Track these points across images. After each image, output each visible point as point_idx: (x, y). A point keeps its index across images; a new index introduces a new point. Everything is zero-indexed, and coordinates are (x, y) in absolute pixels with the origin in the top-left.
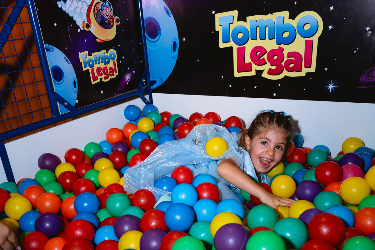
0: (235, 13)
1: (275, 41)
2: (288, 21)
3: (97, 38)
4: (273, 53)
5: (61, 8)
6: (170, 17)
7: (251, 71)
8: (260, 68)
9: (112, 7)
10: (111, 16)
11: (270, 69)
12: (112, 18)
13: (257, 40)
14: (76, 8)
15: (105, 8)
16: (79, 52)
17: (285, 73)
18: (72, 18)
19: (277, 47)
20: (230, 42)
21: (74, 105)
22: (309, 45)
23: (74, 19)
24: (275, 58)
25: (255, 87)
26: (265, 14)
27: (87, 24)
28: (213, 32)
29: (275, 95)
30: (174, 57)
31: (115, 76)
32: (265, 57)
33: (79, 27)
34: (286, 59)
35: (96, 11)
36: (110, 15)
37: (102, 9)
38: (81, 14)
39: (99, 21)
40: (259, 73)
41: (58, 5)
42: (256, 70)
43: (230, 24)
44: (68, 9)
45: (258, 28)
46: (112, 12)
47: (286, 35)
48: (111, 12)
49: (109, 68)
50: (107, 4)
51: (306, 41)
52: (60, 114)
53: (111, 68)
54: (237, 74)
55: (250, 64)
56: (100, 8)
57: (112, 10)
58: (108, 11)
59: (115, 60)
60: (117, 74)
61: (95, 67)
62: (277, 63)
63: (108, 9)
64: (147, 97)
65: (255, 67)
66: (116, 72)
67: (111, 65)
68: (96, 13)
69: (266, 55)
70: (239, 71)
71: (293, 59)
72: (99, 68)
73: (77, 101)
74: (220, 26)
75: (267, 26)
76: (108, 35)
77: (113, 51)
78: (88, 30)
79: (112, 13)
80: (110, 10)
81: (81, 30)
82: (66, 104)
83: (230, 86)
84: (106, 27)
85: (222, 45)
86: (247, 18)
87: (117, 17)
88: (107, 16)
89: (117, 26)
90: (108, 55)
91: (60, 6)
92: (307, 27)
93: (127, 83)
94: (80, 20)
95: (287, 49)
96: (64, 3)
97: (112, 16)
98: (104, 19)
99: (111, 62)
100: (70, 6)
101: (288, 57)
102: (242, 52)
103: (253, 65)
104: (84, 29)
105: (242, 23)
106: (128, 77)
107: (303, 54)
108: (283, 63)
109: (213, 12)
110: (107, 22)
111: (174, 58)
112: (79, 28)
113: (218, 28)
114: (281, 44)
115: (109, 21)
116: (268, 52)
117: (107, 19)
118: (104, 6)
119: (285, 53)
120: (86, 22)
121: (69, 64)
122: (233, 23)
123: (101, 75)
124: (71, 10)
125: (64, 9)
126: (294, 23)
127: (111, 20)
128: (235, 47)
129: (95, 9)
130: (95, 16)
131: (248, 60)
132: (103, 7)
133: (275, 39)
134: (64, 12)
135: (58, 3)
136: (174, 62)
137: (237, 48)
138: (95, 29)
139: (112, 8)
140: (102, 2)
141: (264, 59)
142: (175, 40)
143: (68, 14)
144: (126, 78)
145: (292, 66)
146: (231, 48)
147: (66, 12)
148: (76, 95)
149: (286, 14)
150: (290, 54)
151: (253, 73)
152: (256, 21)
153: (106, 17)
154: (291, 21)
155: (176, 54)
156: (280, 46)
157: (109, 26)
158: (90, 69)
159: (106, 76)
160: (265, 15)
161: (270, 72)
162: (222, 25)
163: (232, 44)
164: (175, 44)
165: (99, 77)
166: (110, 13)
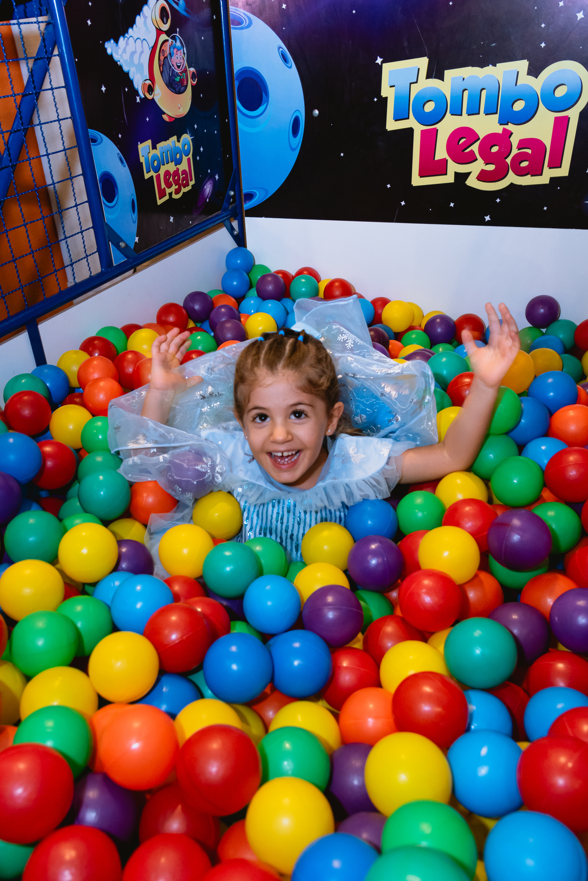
0: (423, 63)
1: (496, 117)
2: (526, 80)
3: (164, 113)
4: (491, 139)
5: (111, 56)
6: (290, 67)
7: (446, 174)
8: (463, 169)
9: (185, 48)
10: (184, 68)
11: (482, 171)
12: (185, 71)
13: (461, 115)
14: (133, 53)
15: (175, 50)
16: (139, 143)
17: (512, 178)
18: (127, 74)
19: (499, 129)
20: (408, 118)
21: (132, 246)
22: (561, 125)
23: (131, 76)
24: (495, 149)
25: (452, 205)
26: (482, 65)
27: (150, 86)
28: (375, 100)
29: (487, 218)
30: (294, 147)
31: (189, 188)
32: (475, 148)
33: (136, 93)
34: (515, 151)
35: (162, 58)
36: (183, 65)
37: (170, 54)
38: (139, 66)
39: (167, 79)
40: (461, 177)
41: (106, 49)
42: (455, 172)
43: (411, 84)
44: (121, 56)
45: (466, 93)
46: (185, 59)
47: (519, 106)
48: (183, 59)
49: (182, 172)
50: (178, 44)
51: (556, 119)
52: (114, 265)
53: (184, 172)
54: (417, 180)
55: (445, 161)
56: (168, 52)
57: (186, 55)
58: (179, 59)
59: (190, 156)
60: (193, 182)
61: (162, 172)
62: (498, 160)
63: (179, 52)
64: (235, 224)
65: (453, 168)
66: (191, 180)
67: (184, 166)
68: (162, 63)
69: (478, 143)
70: (422, 175)
71: (529, 151)
72: (167, 173)
73: (137, 239)
74: (391, 87)
75: (484, 89)
76: (179, 106)
77: (187, 137)
78: (150, 97)
79: (186, 62)
80: (183, 55)
81: (140, 99)
82: (122, 245)
83: (403, 203)
84: (177, 90)
85: (392, 125)
86: (446, 72)
87: (192, 69)
88: (179, 67)
89: (193, 86)
90: (179, 145)
91: (109, 51)
92: (560, 92)
93: (208, 200)
94: (139, 79)
95: (519, 133)
96: (115, 44)
97: (186, 67)
98: (174, 75)
99: (185, 159)
100: (124, 51)
101: (519, 148)
102: (430, 138)
103: (451, 163)
104: (145, 96)
105: (434, 83)
106: (208, 188)
107: (548, 143)
108: (508, 160)
109: (379, 61)
110: (178, 79)
111: (293, 150)
112: (138, 95)
113: (386, 91)
114: (507, 124)
115: (182, 77)
116: (481, 138)
117: (178, 75)
118: (174, 48)
119: (515, 141)
120: (149, 82)
121: (125, 166)
122: (416, 82)
123: (169, 185)
124: (125, 58)
125: (116, 57)
126: (537, 84)
127: (184, 76)
128: (419, 129)
129: (161, 54)
130: (161, 68)
131: (441, 153)
132: (172, 49)
133: (496, 113)
134: (116, 63)
135: (107, 45)
136: (292, 158)
137: (422, 131)
138: (161, 95)
139: (185, 52)
140: (170, 40)
141: (472, 152)
142: (297, 114)
143: (121, 67)
144: (205, 189)
145: (525, 164)
146: (410, 131)
147: (119, 63)
148: (134, 228)
149: (523, 65)
150: (523, 143)
151: (449, 179)
152: (464, 79)
153: (178, 71)
154: (531, 81)
155: (298, 141)
156: (506, 127)
157: (181, 88)
158: (155, 175)
159: (177, 187)
160: (482, 68)
161: (483, 176)
162: (394, 86)
163: (412, 123)
164: (296, 121)
165: (168, 191)
166: (182, 61)
